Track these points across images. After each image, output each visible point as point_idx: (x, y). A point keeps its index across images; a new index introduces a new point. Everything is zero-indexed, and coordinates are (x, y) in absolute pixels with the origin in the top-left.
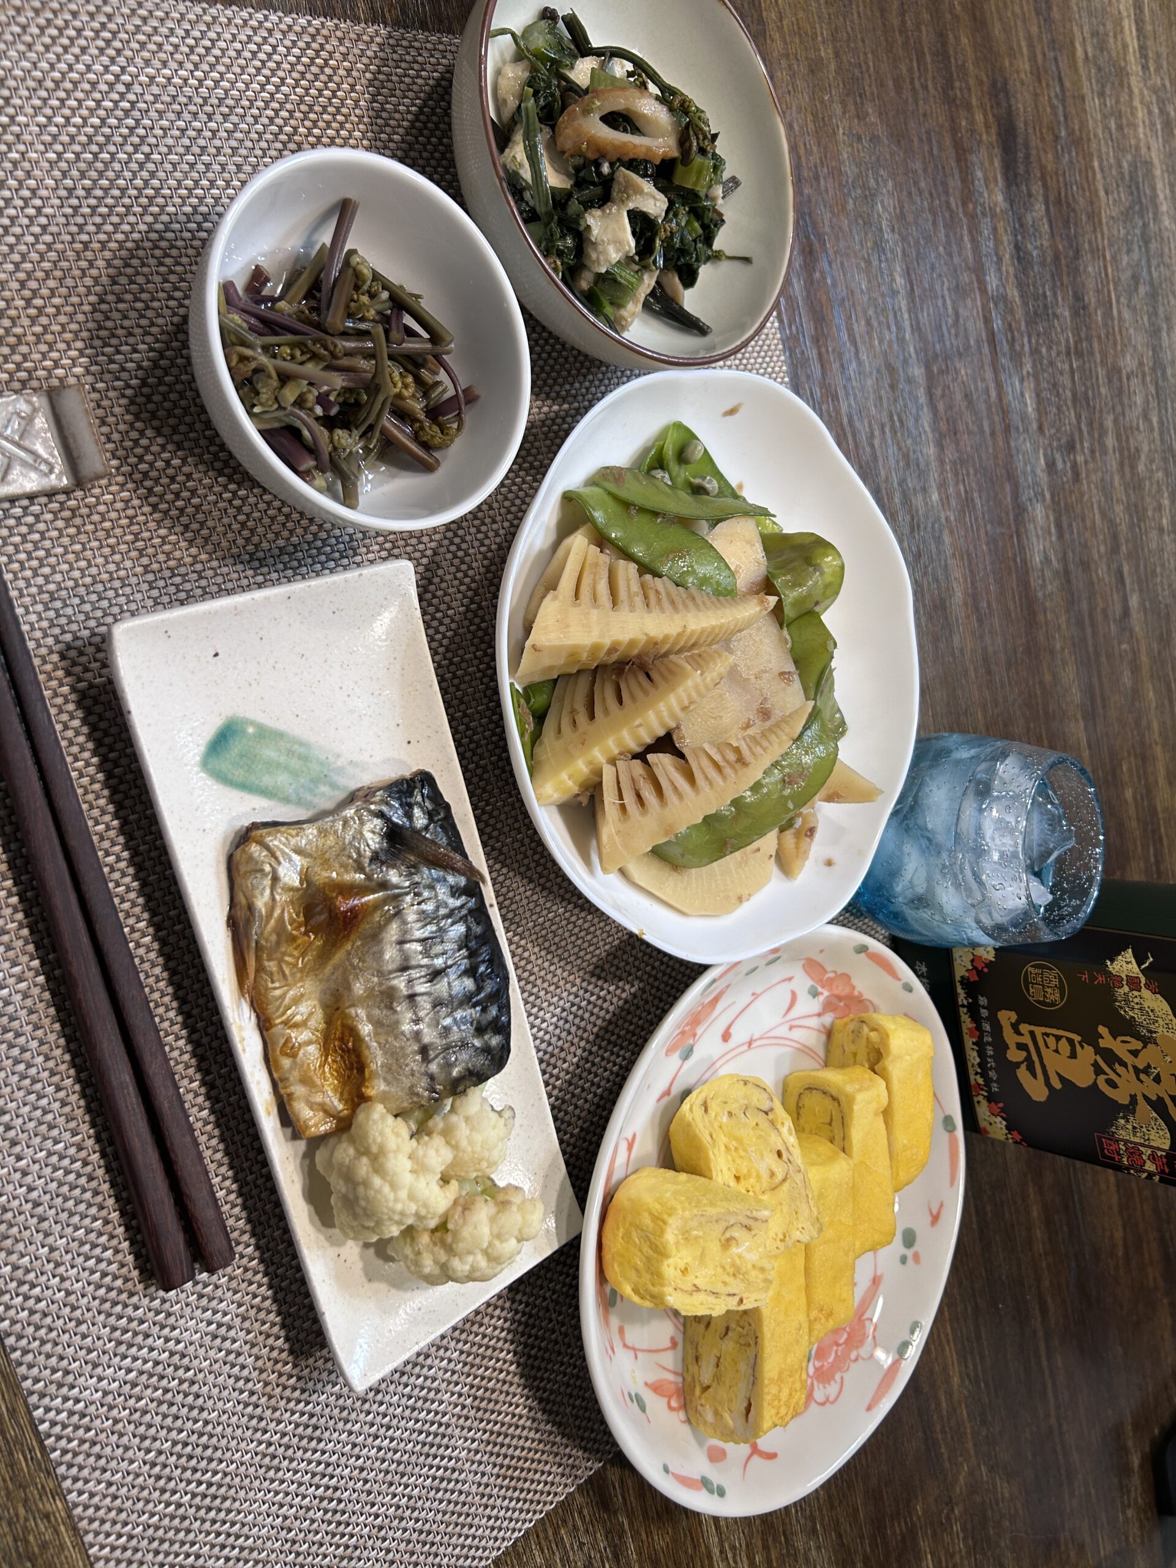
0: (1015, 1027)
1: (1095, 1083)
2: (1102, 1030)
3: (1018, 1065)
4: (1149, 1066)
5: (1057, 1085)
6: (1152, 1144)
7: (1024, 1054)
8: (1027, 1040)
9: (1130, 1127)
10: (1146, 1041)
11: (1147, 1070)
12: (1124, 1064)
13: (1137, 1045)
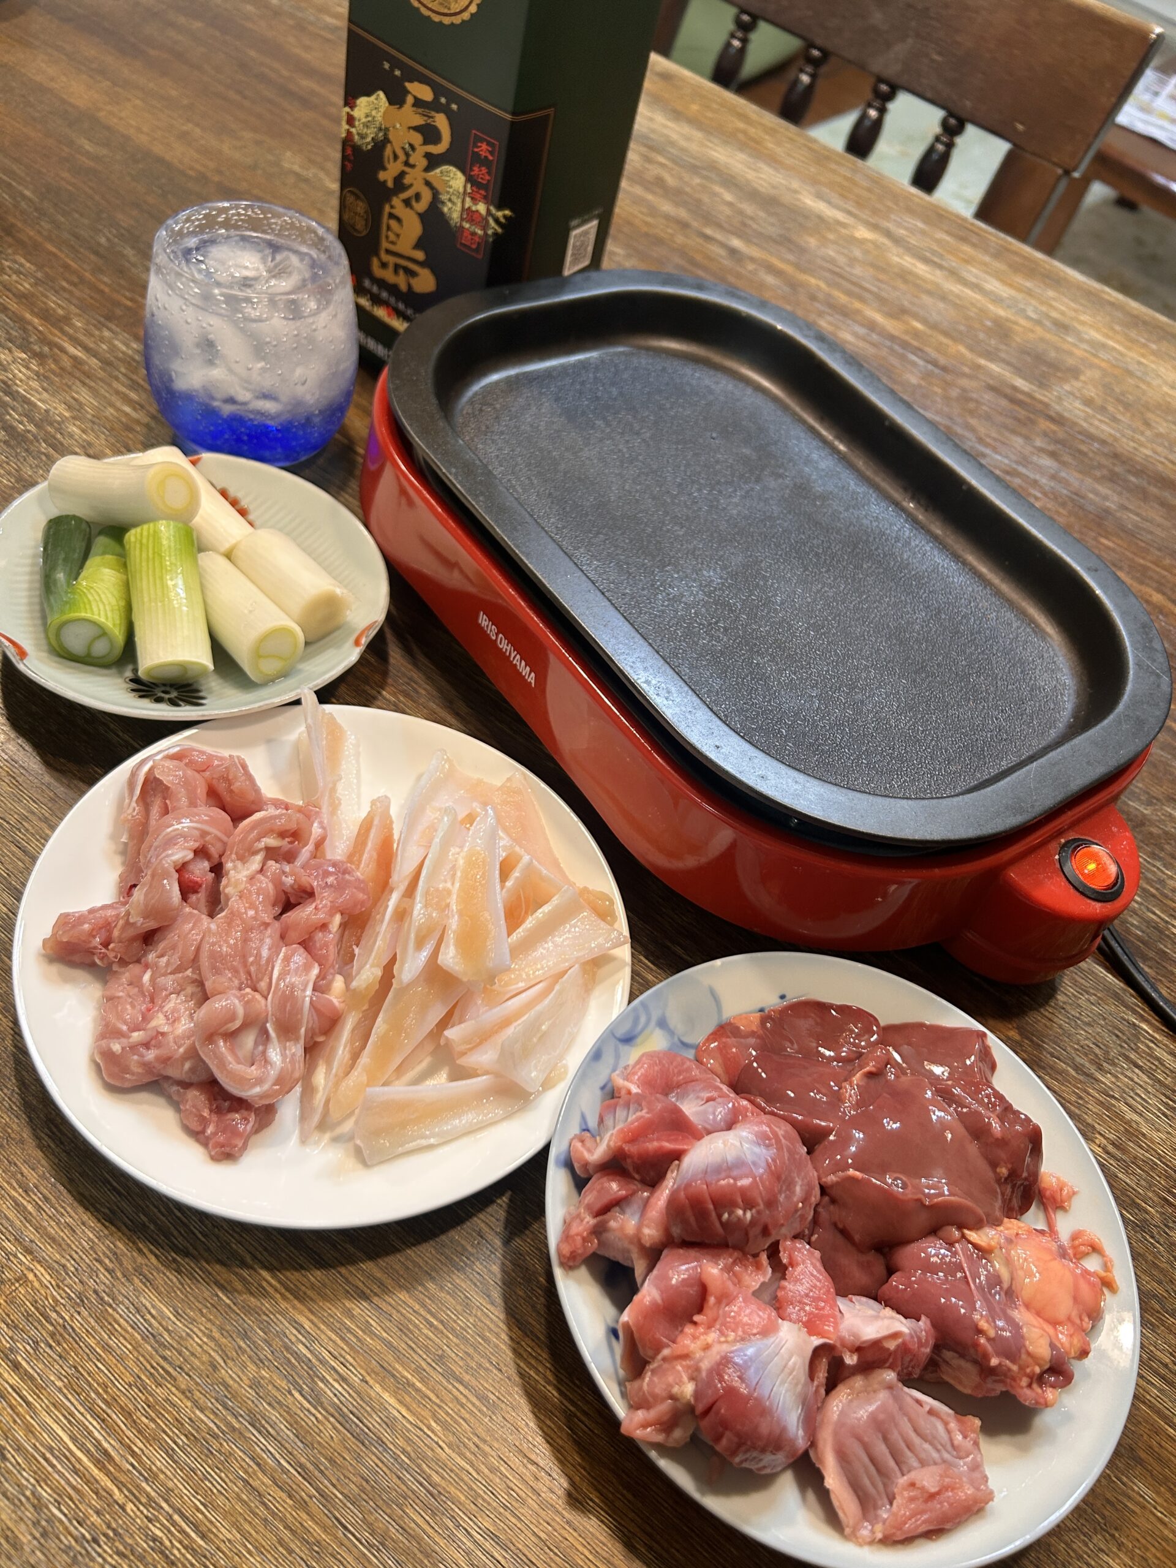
0: (384, 265)
1: (420, 215)
2: (382, 176)
3: (410, 286)
4: (403, 148)
5: (420, 255)
6: (461, 190)
7: (401, 272)
8: (391, 260)
9: (450, 205)
10: (386, 140)
11: (407, 155)
12: (402, 174)
13: (388, 151)
